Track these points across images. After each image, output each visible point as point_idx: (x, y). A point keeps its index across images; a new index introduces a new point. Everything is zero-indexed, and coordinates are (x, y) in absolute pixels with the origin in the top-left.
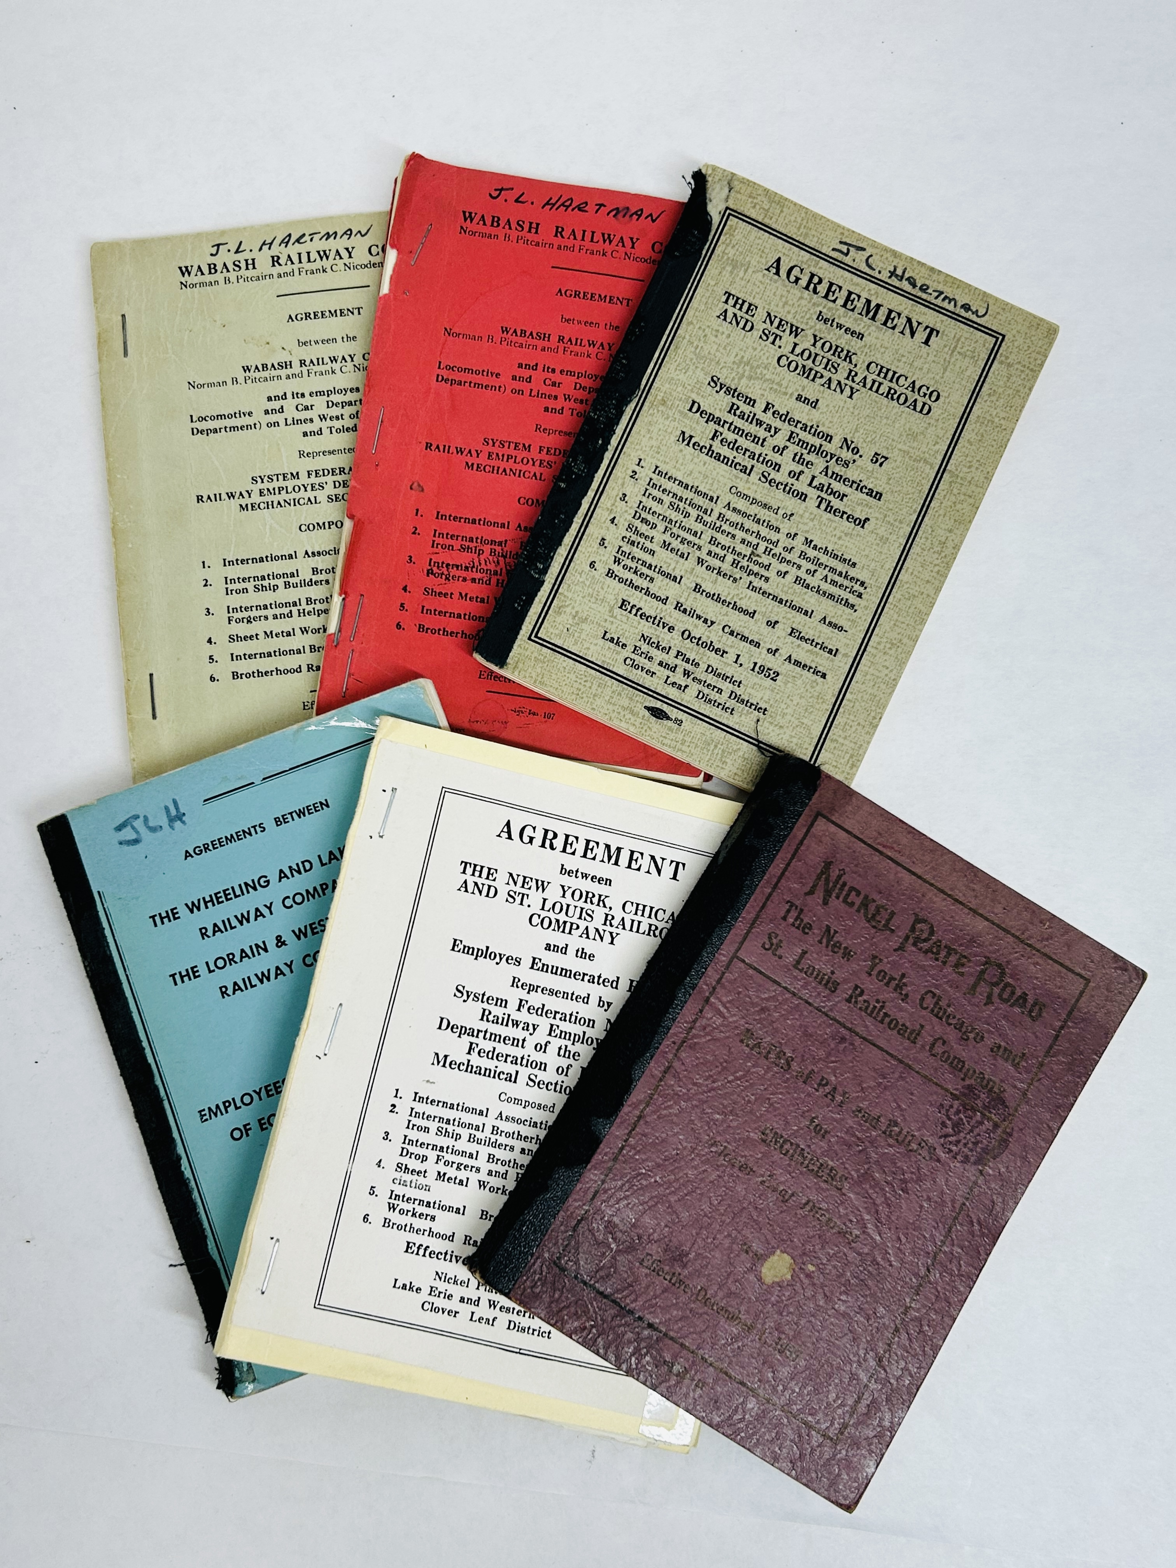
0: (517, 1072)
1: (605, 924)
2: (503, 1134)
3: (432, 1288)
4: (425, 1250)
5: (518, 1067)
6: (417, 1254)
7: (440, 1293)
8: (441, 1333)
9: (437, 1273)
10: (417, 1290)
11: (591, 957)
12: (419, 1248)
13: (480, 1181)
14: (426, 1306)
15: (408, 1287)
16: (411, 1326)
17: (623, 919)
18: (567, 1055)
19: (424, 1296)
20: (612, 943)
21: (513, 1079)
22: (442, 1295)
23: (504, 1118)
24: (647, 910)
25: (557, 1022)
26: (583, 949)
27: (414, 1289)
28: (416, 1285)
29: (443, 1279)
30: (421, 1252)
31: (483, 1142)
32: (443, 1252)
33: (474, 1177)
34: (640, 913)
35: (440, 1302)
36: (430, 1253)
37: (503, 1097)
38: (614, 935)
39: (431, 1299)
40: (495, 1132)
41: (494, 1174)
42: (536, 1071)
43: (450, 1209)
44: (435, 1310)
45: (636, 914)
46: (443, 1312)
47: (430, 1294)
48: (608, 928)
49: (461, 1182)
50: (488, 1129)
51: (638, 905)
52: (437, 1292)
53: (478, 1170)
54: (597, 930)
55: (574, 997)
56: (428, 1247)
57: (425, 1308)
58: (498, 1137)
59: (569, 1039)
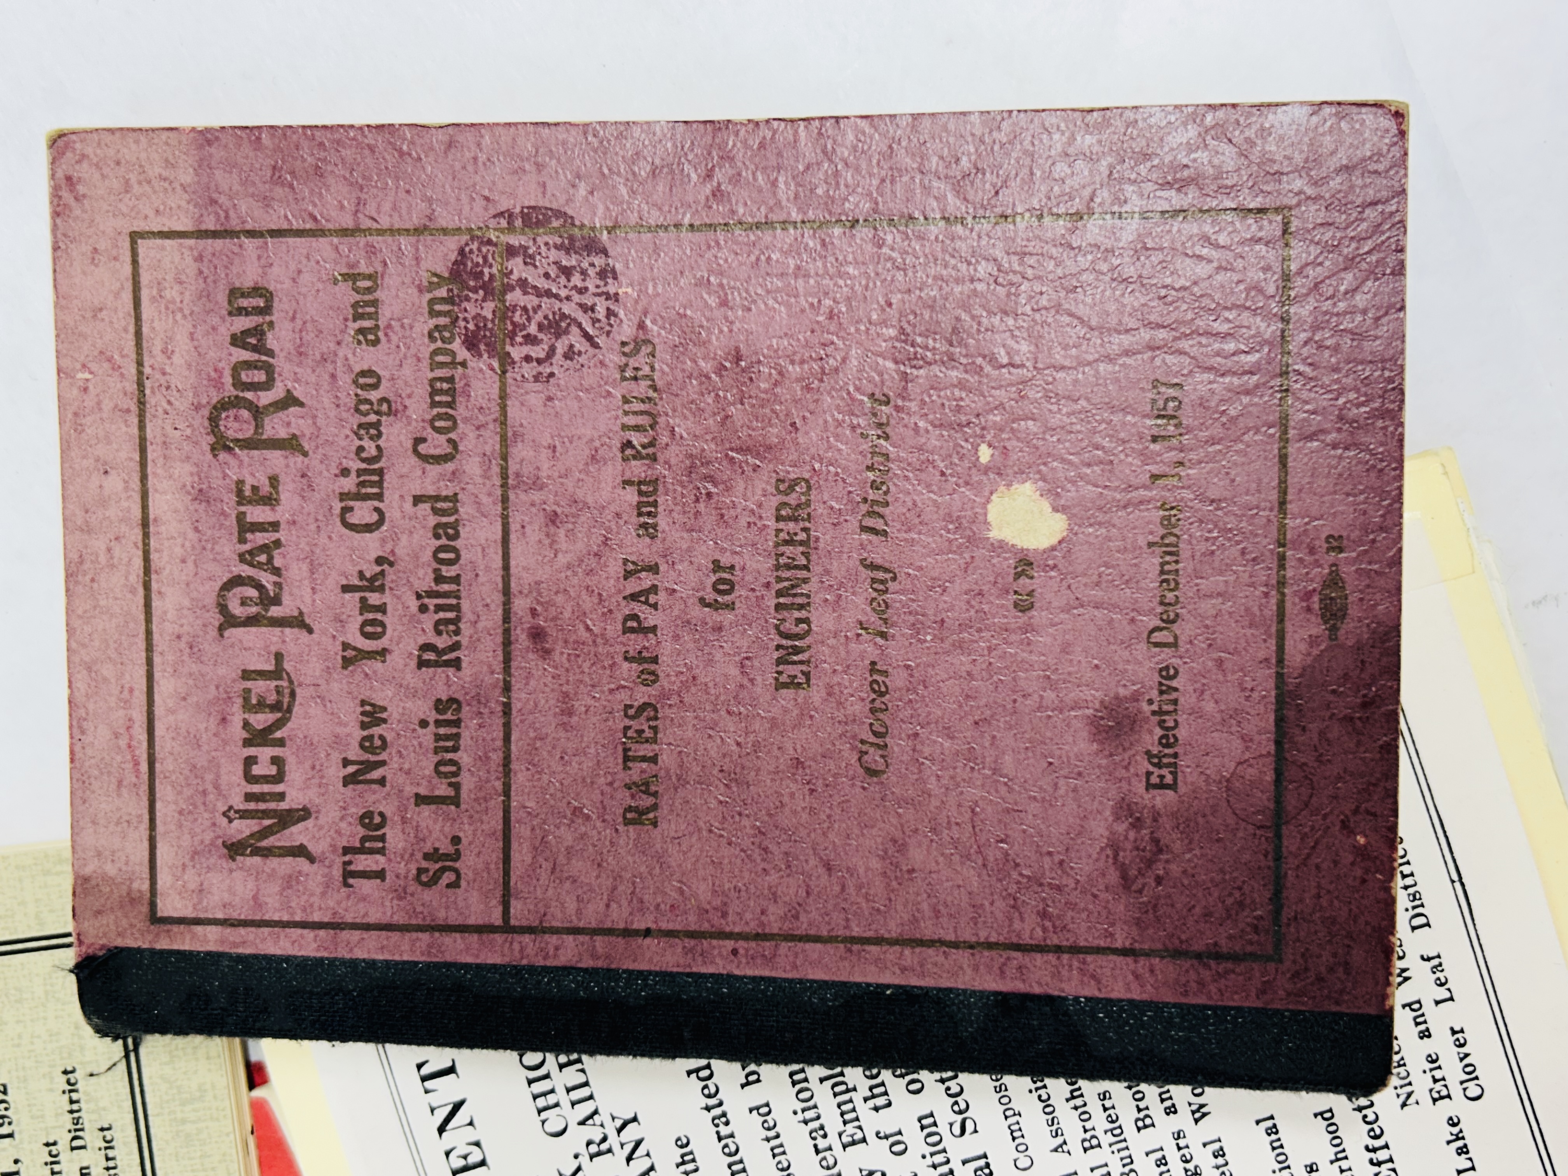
0: (964, 1162)
1: (609, 1151)
2: (1088, 1125)
3: (1435, 1100)
4: (1375, 1150)
5: (956, 1164)
6: (1391, 1160)
7: (1435, 1081)
8: (1505, 1037)
9: (1404, 1105)
10: (1454, 1125)
11: (683, 1144)
12: (1379, 1164)
13: (1197, 1121)
14: (1474, 1091)
15: (1460, 1143)
16: (1525, 1099)
17: (582, 1123)
18: (882, 1089)
19: (1457, 1106)
20: (635, 1119)
21: (982, 1162)
22: (1438, 1074)
23: (1060, 1140)
24: (538, 1088)
25: (833, 1140)
26: (678, 1166)
27: (1455, 1130)
28: (1447, 1132)
29: (1408, 1089)
30: (1382, 1155)
31: (1125, 1153)
32: (1359, 1116)
33: (1195, 1135)
34: (551, 1099)
35: (1453, 1071)
36: (1376, 1137)
37: (1024, 1162)
38: (619, 1123)
39: (1456, 1090)
40: (1094, 1142)
41: (1168, 1103)
42: (943, 1129)
43: (1277, 1147)
44: (1471, 1073)
45: (557, 1105)
46: (1467, 1055)
47: (1449, 1096)
48: (613, 1141)
49: (1219, 1153)
50: (1096, 1157)
51: (540, 1112)
52: (1438, 1086)
53: (1178, 1135)
54: (629, 1159)
55: (772, 1134)
56: (1367, 1149)
57: (1478, 1092)
58: (1099, 1133)
59: (851, 1101)
